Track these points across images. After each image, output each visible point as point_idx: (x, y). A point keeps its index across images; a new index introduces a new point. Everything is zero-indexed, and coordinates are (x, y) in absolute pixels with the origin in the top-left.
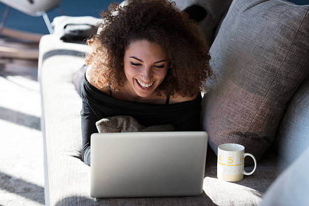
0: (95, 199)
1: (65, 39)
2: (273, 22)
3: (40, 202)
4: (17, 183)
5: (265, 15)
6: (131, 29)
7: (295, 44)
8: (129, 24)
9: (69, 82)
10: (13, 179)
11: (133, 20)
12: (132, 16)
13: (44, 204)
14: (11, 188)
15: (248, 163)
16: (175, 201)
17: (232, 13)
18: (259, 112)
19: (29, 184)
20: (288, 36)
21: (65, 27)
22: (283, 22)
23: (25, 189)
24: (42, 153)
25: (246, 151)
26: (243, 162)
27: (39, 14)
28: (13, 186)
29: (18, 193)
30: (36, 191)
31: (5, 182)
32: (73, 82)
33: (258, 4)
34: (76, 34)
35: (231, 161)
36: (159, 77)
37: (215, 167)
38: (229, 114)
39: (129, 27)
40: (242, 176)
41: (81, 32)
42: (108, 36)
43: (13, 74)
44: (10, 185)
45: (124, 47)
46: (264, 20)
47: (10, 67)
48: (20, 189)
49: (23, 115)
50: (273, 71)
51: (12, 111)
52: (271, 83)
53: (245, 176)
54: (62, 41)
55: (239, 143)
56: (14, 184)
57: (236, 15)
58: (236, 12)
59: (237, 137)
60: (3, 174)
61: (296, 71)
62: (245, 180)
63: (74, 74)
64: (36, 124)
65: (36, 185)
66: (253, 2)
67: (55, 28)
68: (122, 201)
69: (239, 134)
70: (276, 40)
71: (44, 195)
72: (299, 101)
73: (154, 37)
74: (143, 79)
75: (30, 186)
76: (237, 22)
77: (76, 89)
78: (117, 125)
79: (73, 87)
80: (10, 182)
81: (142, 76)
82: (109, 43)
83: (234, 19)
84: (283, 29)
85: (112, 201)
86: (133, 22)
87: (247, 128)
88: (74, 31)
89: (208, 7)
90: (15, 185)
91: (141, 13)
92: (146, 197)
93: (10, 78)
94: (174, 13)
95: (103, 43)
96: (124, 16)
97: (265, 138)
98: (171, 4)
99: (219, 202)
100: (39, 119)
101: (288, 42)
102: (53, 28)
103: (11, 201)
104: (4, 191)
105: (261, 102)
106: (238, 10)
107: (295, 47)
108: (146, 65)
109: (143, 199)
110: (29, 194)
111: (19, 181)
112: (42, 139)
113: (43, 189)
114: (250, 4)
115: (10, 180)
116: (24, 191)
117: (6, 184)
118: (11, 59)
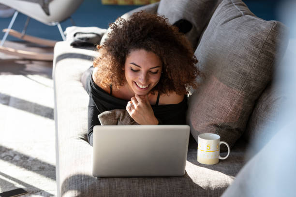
0: (96, 178)
1: (75, 45)
2: (245, 34)
3: (52, 179)
4: (34, 163)
5: (238, 28)
6: (132, 40)
7: (263, 53)
8: (130, 36)
9: (78, 80)
10: (30, 159)
11: (133, 33)
12: (133, 30)
13: (55, 180)
14: (28, 166)
15: (223, 150)
16: (162, 180)
17: (211, 26)
18: (233, 108)
19: (44, 163)
20: (257, 46)
21: (75, 35)
22: (253, 34)
23: (40, 168)
24: (54, 138)
25: (221, 140)
26: (219, 149)
27: (54, 24)
28: (30, 165)
29: (34, 171)
30: (49, 169)
31: (24, 162)
32: (81, 81)
33: (233, 19)
34: (84, 41)
35: (208, 148)
36: (154, 80)
37: (196, 152)
38: (208, 109)
39: (129, 39)
40: (218, 160)
41: (88, 39)
42: (112, 46)
43: (32, 73)
44: (28, 165)
45: (125, 55)
46: (237, 32)
47: (29, 67)
48: (36, 168)
49: (40, 106)
50: (245, 74)
51: (31, 103)
52: (243, 84)
53: (220, 161)
54: (72, 47)
55: (216, 133)
56: (31, 163)
57: (215, 27)
58: (215, 25)
59: (214, 128)
60: (22, 155)
61: (263, 75)
62: (220, 164)
63: (82, 74)
64: (50, 114)
65: (49, 165)
66: (229, 17)
67: (67, 36)
68: (119, 180)
69: (216, 125)
70: (247, 49)
71: (55, 173)
72: (265, 99)
73: (151, 47)
74: (141, 81)
75: (44, 166)
76: (215, 34)
77: (84, 87)
78: (115, 117)
79: (81, 84)
80: (28, 162)
81: (140, 79)
82: (113, 52)
83: (213, 31)
84: (253, 40)
85: (111, 180)
86: (134, 35)
87: (223, 121)
88: (82, 39)
89: (194, 21)
90: (32, 165)
91: (140, 28)
92: (138, 177)
93: (30, 76)
94: (167, 28)
95: (108, 51)
96: (126, 29)
97: (237, 129)
98: (164, 20)
99: (198, 181)
100: (52, 110)
101: (257, 51)
102: (65, 36)
103: (28, 177)
104: (23, 169)
105: (234, 100)
106: (216, 24)
107: (263, 55)
108: (143, 71)
109: (137, 178)
110: (44, 172)
111: (36, 161)
112: (54, 127)
113: (55, 168)
114: (227, 19)
115: (28, 160)
116: (39, 170)
117: (24, 163)
118: (31, 60)
